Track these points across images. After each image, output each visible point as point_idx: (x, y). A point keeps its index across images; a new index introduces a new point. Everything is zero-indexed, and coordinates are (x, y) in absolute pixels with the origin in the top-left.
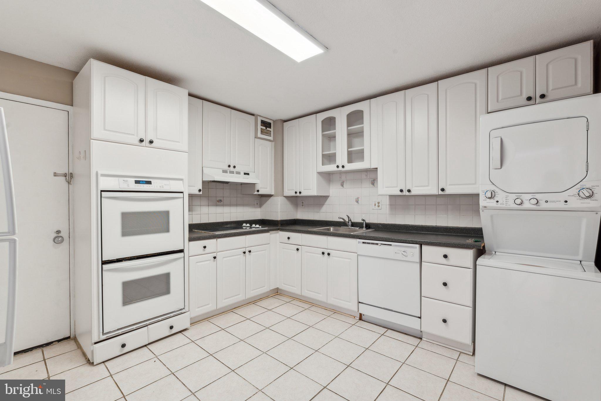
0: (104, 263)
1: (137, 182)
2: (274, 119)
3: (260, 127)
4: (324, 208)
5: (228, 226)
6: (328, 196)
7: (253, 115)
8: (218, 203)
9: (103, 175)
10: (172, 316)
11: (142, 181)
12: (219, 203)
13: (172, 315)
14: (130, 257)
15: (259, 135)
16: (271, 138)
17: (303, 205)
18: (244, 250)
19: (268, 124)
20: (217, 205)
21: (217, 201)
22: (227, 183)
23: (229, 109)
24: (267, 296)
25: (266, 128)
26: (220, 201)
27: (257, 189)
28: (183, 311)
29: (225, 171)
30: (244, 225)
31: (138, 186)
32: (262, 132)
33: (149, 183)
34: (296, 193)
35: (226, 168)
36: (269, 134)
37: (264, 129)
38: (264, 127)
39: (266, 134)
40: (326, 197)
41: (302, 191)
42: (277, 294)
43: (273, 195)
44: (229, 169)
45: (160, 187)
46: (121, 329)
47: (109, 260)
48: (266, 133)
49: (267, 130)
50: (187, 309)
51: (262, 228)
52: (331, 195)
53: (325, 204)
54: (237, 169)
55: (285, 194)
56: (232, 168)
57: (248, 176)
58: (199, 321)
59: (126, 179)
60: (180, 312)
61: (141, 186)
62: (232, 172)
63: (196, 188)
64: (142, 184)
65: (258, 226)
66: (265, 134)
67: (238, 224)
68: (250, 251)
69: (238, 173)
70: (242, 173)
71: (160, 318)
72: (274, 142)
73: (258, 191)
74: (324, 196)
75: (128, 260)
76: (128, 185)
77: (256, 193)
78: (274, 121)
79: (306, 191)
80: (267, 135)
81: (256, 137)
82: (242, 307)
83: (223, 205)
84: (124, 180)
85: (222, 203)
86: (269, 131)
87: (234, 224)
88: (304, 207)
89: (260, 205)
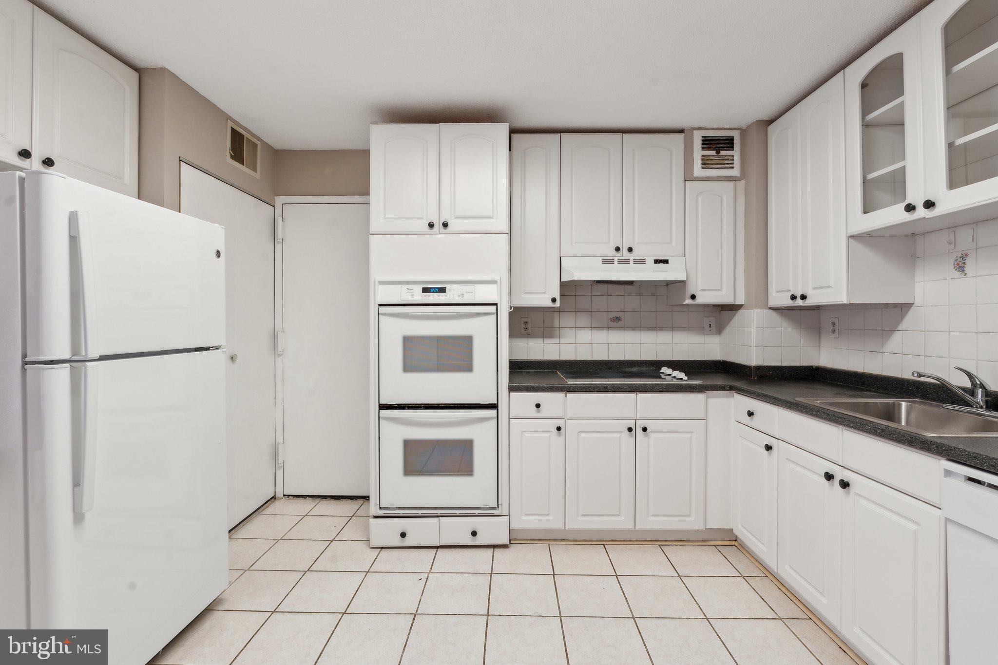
0: (383, 407)
1: (425, 290)
2: (743, 124)
3: (698, 153)
4: (896, 341)
5: (635, 369)
6: (909, 306)
7: (681, 131)
8: (611, 324)
9: (381, 283)
10: (477, 514)
11: (434, 288)
12: (616, 322)
13: (477, 512)
14: (415, 404)
15: (698, 171)
16: (735, 172)
17: (834, 332)
18: (631, 424)
19: (724, 141)
20: (609, 328)
21: (611, 319)
22: (631, 283)
23: (619, 135)
24: (702, 541)
25: (718, 153)
26: (618, 319)
27: (690, 292)
28: (496, 512)
29: (607, 261)
30: (665, 370)
31: (426, 296)
32: (706, 163)
33: (442, 290)
34: (793, 298)
35: (611, 253)
36: (729, 163)
37: (713, 156)
38: (714, 150)
39: (719, 166)
40: (903, 308)
41: (809, 292)
42: (733, 543)
43: (742, 305)
44: (619, 254)
45: (459, 296)
46: (404, 508)
47: (387, 404)
48: (718, 163)
49: (722, 156)
50: (503, 510)
51: (689, 379)
52: (918, 302)
53: (900, 328)
54: (636, 254)
55: (772, 303)
56: (625, 254)
57: (665, 265)
58: (534, 540)
59: (410, 286)
60: (489, 512)
61: (429, 296)
62: (627, 261)
63: (548, 296)
64: (434, 292)
65: (682, 375)
66: (714, 166)
67: (652, 368)
68: (645, 429)
69: (642, 261)
70: (650, 261)
71: (458, 512)
72: (743, 182)
73: (693, 297)
74: (896, 306)
75: (411, 408)
76: (412, 295)
77: (688, 301)
78: (743, 132)
79: (818, 291)
80: (722, 166)
81: (688, 177)
82: (629, 543)
83: (624, 328)
84: (408, 289)
85: (620, 324)
86: (725, 156)
87: (647, 367)
88: (836, 335)
89: (719, 330)
